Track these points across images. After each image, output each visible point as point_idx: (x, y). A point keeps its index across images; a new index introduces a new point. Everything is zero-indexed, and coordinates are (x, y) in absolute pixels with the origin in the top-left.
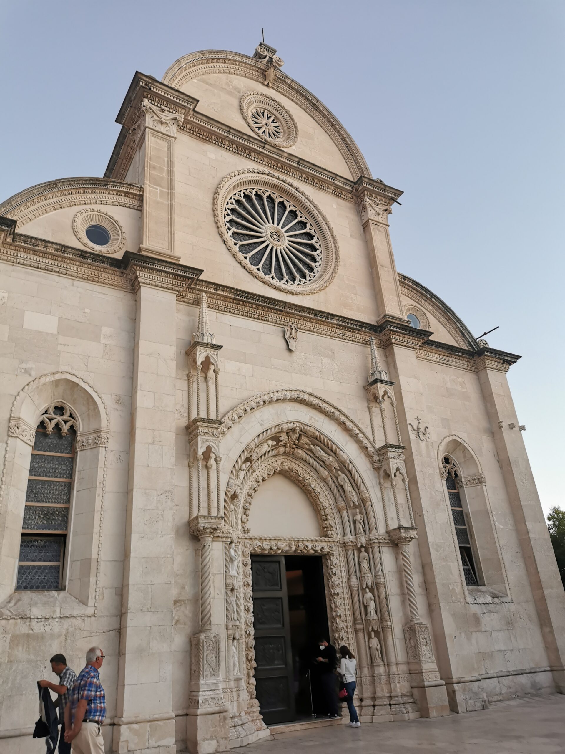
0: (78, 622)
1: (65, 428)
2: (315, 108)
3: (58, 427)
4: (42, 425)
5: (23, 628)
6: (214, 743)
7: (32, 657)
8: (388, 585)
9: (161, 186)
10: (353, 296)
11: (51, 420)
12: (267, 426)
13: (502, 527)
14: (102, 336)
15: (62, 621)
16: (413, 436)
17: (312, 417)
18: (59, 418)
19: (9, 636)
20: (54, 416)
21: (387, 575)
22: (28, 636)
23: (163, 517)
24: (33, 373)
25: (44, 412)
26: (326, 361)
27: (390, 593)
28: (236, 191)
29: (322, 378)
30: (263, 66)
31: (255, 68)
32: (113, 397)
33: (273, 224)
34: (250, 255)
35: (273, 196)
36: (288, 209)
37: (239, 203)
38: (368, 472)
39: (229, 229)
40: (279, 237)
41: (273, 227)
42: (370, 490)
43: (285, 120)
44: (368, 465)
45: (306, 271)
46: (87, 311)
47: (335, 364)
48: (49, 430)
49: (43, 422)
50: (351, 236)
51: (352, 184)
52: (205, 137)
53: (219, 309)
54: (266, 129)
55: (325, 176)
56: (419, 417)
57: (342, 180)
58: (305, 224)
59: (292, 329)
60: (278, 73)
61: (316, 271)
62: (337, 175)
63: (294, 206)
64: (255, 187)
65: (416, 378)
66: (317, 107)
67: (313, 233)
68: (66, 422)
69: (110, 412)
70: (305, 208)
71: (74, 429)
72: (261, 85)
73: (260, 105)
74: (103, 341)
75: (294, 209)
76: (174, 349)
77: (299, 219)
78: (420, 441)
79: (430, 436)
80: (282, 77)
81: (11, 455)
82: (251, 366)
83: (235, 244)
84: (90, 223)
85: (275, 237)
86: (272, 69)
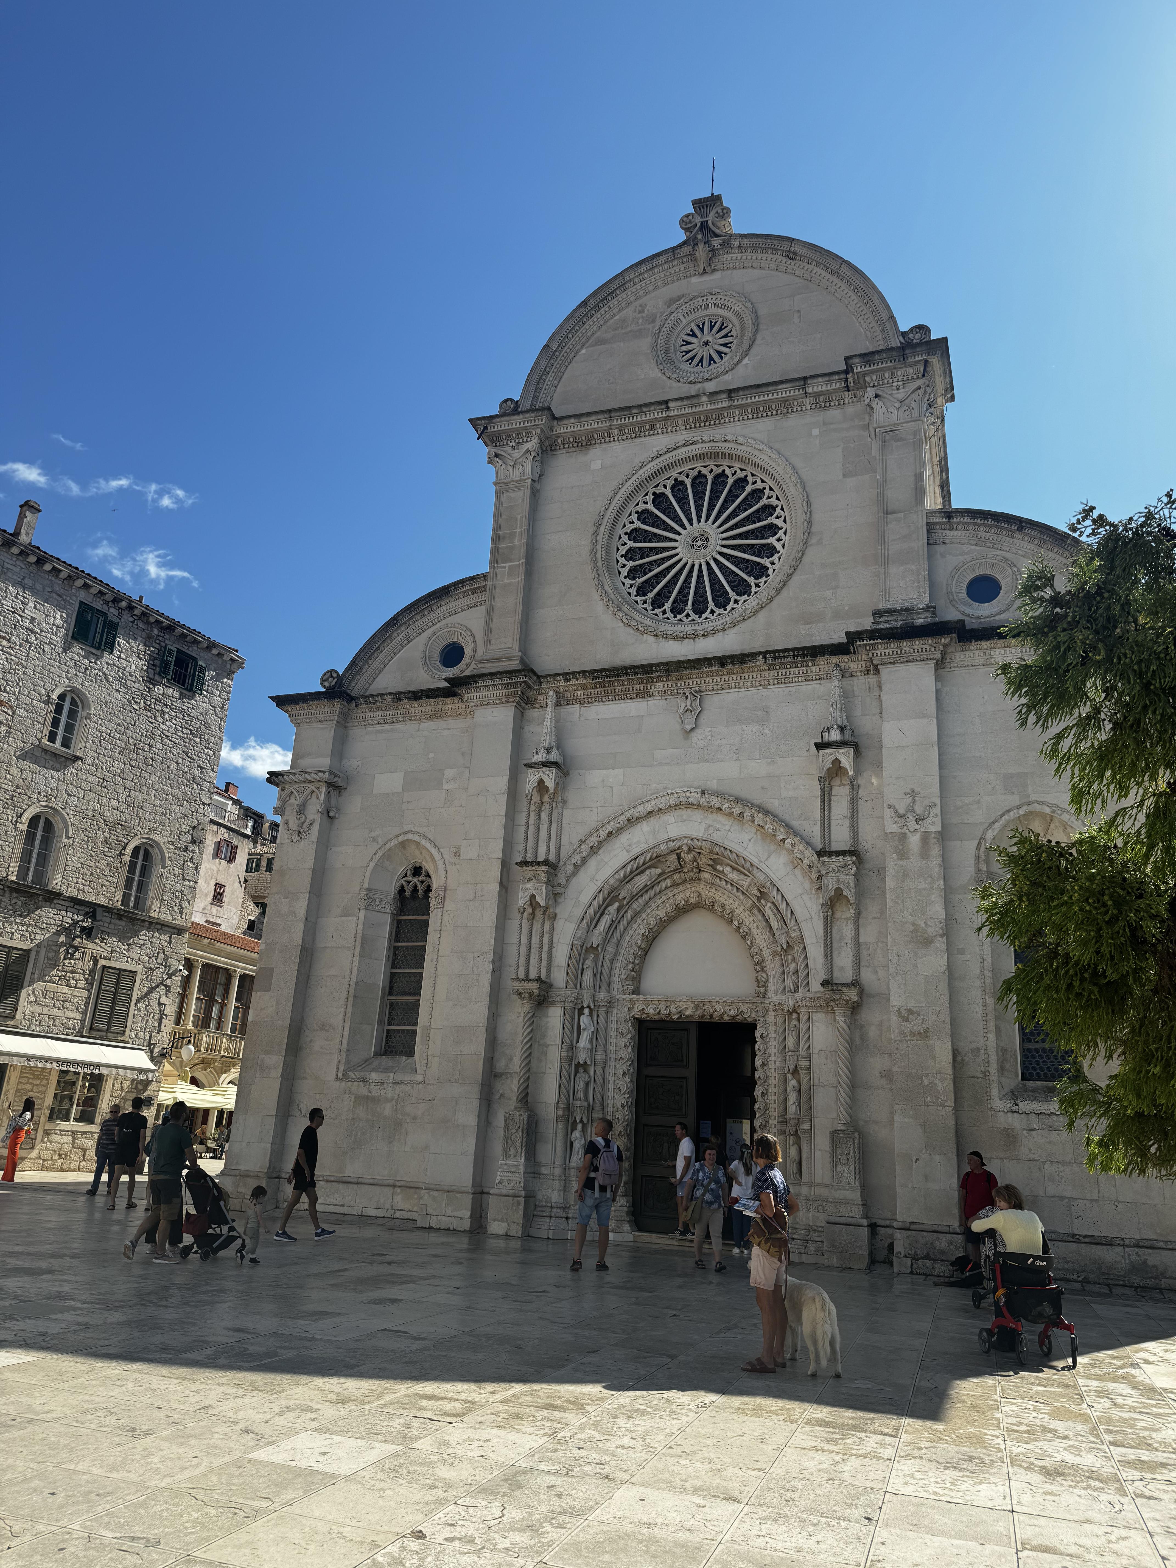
0: (407, 1088)
1: (421, 889)
2: (791, 256)
3: (415, 889)
4: (402, 890)
5: (363, 1090)
6: (505, 1225)
7: (370, 1117)
8: (815, 1069)
9: (510, 561)
10: (828, 593)
11: (409, 882)
12: (636, 851)
14: (444, 781)
15: (395, 1086)
16: (892, 827)
17: (710, 826)
18: (415, 880)
19: (353, 1097)
20: (411, 878)
21: (815, 1056)
22: (367, 1097)
23: (478, 982)
24: (380, 840)
25: (402, 875)
26: (750, 730)
27: (816, 1081)
28: (639, 498)
29: (737, 759)
30: (687, 249)
31: (676, 263)
32: (453, 849)
33: (699, 521)
34: (651, 595)
35: (705, 471)
36: (731, 481)
37: (644, 516)
38: (805, 897)
39: (624, 566)
40: (707, 540)
41: (696, 528)
42: (803, 926)
43: (737, 314)
44: (807, 885)
45: (751, 580)
46: (431, 755)
47: (766, 731)
48: (407, 894)
49: (402, 887)
50: (844, 476)
51: (843, 376)
52: (584, 443)
53: (581, 703)
54: (704, 352)
55: (785, 392)
56: (917, 790)
57: (820, 379)
58: (762, 491)
59: (687, 697)
60: (716, 242)
61: (770, 571)
62: (805, 379)
63: (742, 470)
64: (673, 473)
65: (924, 716)
66: (795, 253)
67: (774, 502)
68: (422, 882)
69: (448, 867)
70: (756, 465)
71: (429, 889)
72: (694, 280)
73: (694, 316)
74: (446, 787)
75: (742, 475)
76: (506, 778)
77: (749, 488)
78: (909, 834)
79: (938, 820)
80: (723, 244)
81: (360, 927)
82: (622, 770)
83: (631, 586)
84: (443, 644)
85: (700, 543)
86: (701, 246)
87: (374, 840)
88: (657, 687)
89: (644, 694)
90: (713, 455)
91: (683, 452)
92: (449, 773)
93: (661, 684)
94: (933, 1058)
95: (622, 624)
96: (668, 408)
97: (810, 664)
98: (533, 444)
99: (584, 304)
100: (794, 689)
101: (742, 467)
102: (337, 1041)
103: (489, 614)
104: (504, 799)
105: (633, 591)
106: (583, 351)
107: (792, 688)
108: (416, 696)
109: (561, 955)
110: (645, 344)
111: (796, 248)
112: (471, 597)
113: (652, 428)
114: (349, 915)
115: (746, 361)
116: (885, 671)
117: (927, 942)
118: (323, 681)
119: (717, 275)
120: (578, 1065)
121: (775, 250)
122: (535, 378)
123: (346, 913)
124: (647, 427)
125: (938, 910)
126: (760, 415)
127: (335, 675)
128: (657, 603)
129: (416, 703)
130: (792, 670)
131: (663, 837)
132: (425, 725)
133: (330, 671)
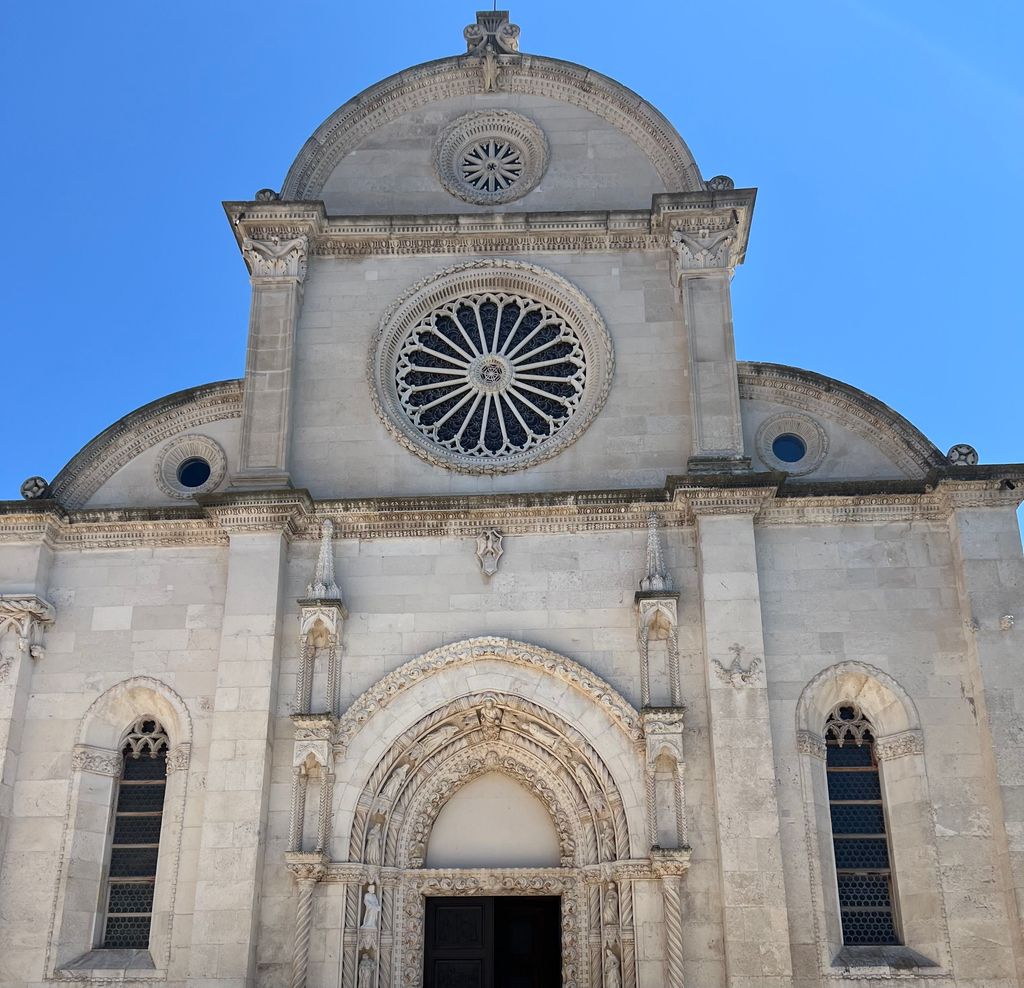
1: (154, 747)
2: (585, 87)
3: (146, 748)
4: (128, 749)
8: (639, 943)
9: (272, 368)
10: (636, 438)
11: (137, 740)
12: (432, 707)
13: (951, 833)
14: (187, 619)
15: (127, 985)
16: (716, 683)
17: (516, 679)
18: (146, 737)
20: (140, 735)
21: (639, 929)
23: (240, 857)
25: (129, 730)
26: (559, 577)
27: (641, 956)
28: (421, 317)
29: (545, 608)
30: (473, 61)
31: (459, 74)
32: (199, 700)
33: (490, 351)
34: (438, 424)
35: (494, 299)
36: (523, 312)
37: (425, 337)
38: (623, 757)
39: (404, 390)
40: (500, 371)
41: (487, 358)
42: (622, 788)
43: (526, 140)
44: (625, 744)
45: (549, 419)
46: (170, 587)
47: (575, 579)
48: (136, 753)
49: (129, 745)
50: (648, 320)
51: (646, 216)
52: (357, 251)
53: (361, 536)
54: (490, 175)
55: (585, 225)
56: (741, 645)
57: (623, 217)
58: (557, 327)
59: (488, 538)
60: (505, 58)
61: (570, 412)
62: (608, 213)
63: (535, 302)
64: (460, 296)
65: (746, 570)
66: (590, 84)
67: (571, 339)
68: (155, 740)
69: (196, 722)
70: (552, 299)
71: (164, 748)
72: (478, 97)
73: (477, 136)
74: (189, 625)
75: (535, 307)
76: (273, 618)
77: (543, 323)
78: (735, 691)
79: (763, 676)
80: (513, 62)
81: (75, 792)
82: (413, 615)
83: (414, 413)
84: (183, 458)
85: (491, 374)
86: (489, 59)
87: (94, 686)
88: (453, 524)
89: (437, 531)
90: (504, 283)
91: (471, 275)
92: (193, 610)
93: (458, 521)
94: (769, 924)
95: (407, 452)
96: (458, 223)
97: (623, 510)
98: (300, 242)
99: (356, 100)
100: (603, 536)
101: (537, 299)
102: (45, 933)
103: (247, 426)
104: (270, 642)
105: (417, 418)
106: (354, 153)
107: (602, 534)
108: (151, 514)
109: (343, 823)
110: (424, 155)
111: (591, 78)
112: (221, 406)
113: (438, 243)
114: (61, 778)
115: (538, 189)
116: (704, 521)
117: (758, 804)
118: (24, 491)
119: (503, 96)
120: (363, 952)
121: (569, 79)
122: (298, 172)
123: (55, 775)
124: (432, 242)
125: (767, 770)
126: (556, 247)
127: (41, 484)
128: (445, 433)
129: (150, 524)
130: (603, 515)
131: (463, 691)
132: (161, 551)
133: (35, 479)
